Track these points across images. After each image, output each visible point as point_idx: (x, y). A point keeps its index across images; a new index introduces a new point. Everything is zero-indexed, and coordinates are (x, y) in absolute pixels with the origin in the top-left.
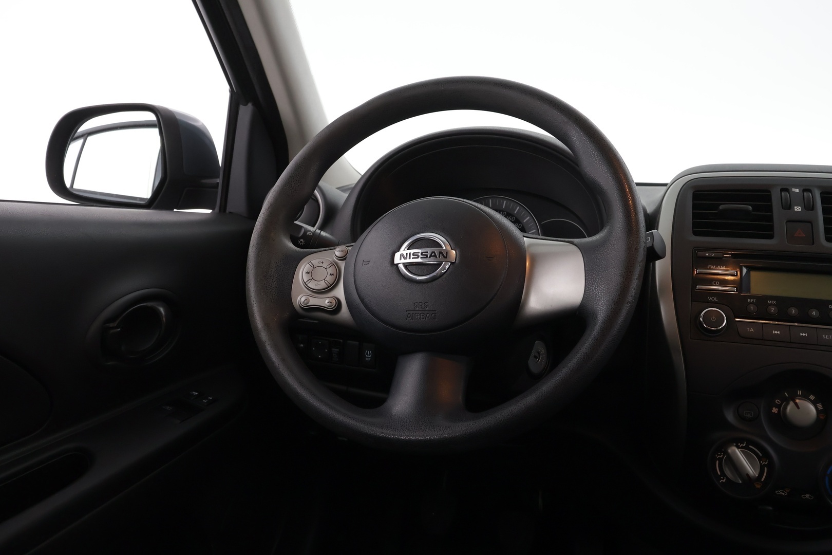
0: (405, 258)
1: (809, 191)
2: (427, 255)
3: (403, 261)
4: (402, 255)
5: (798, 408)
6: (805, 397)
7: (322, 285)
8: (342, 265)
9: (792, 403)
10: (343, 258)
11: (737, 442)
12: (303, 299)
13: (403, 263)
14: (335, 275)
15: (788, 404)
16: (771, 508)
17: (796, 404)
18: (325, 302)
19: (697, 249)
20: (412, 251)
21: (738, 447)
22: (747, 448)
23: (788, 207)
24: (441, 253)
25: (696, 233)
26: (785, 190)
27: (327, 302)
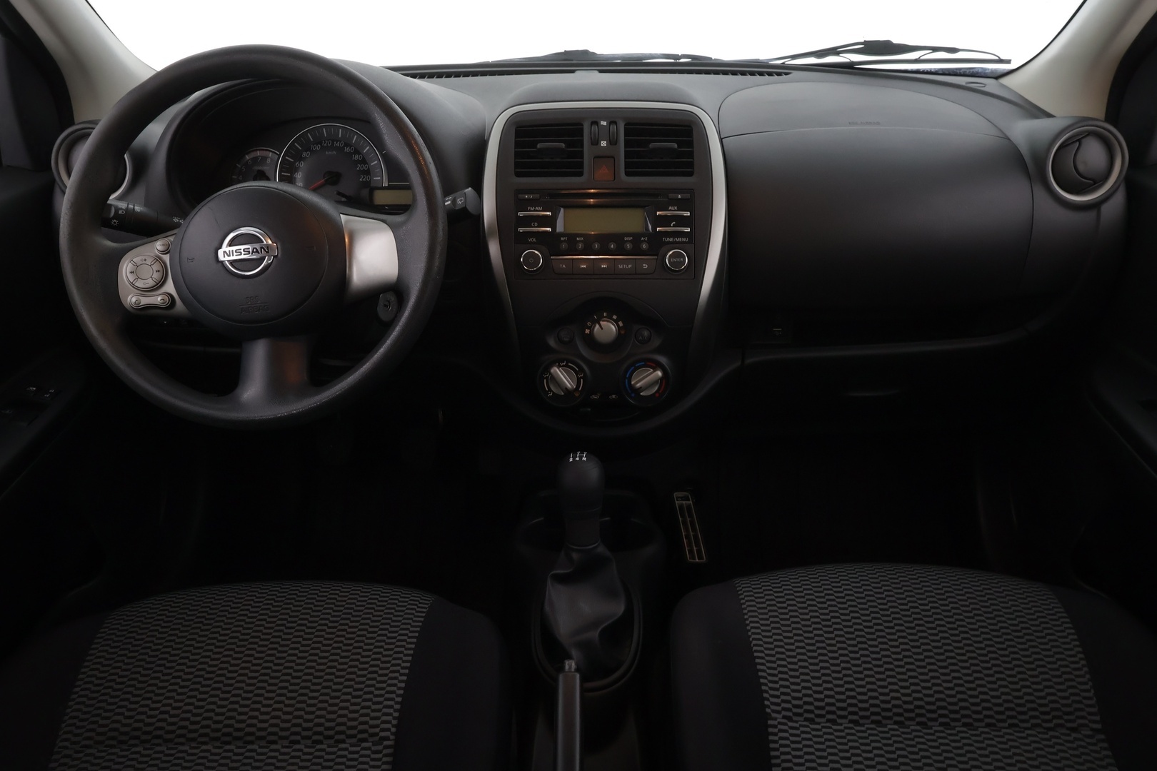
0: (229, 256)
1: (615, 123)
2: (249, 252)
3: (227, 258)
4: (225, 252)
5: (602, 329)
6: (609, 318)
7: (151, 283)
8: (167, 258)
9: (597, 326)
10: (165, 252)
11: (558, 362)
12: (134, 300)
13: (228, 261)
14: (162, 271)
15: (595, 326)
16: (589, 410)
17: (600, 326)
18: (157, 299)
19: (519, 191)
20: (234, 248)
21: (559, 366)
22: (567, 366)
23: (595, 142)
24: (261, 248)
25: (518, 175)
26: (596, 123)
27: (159, 299)
